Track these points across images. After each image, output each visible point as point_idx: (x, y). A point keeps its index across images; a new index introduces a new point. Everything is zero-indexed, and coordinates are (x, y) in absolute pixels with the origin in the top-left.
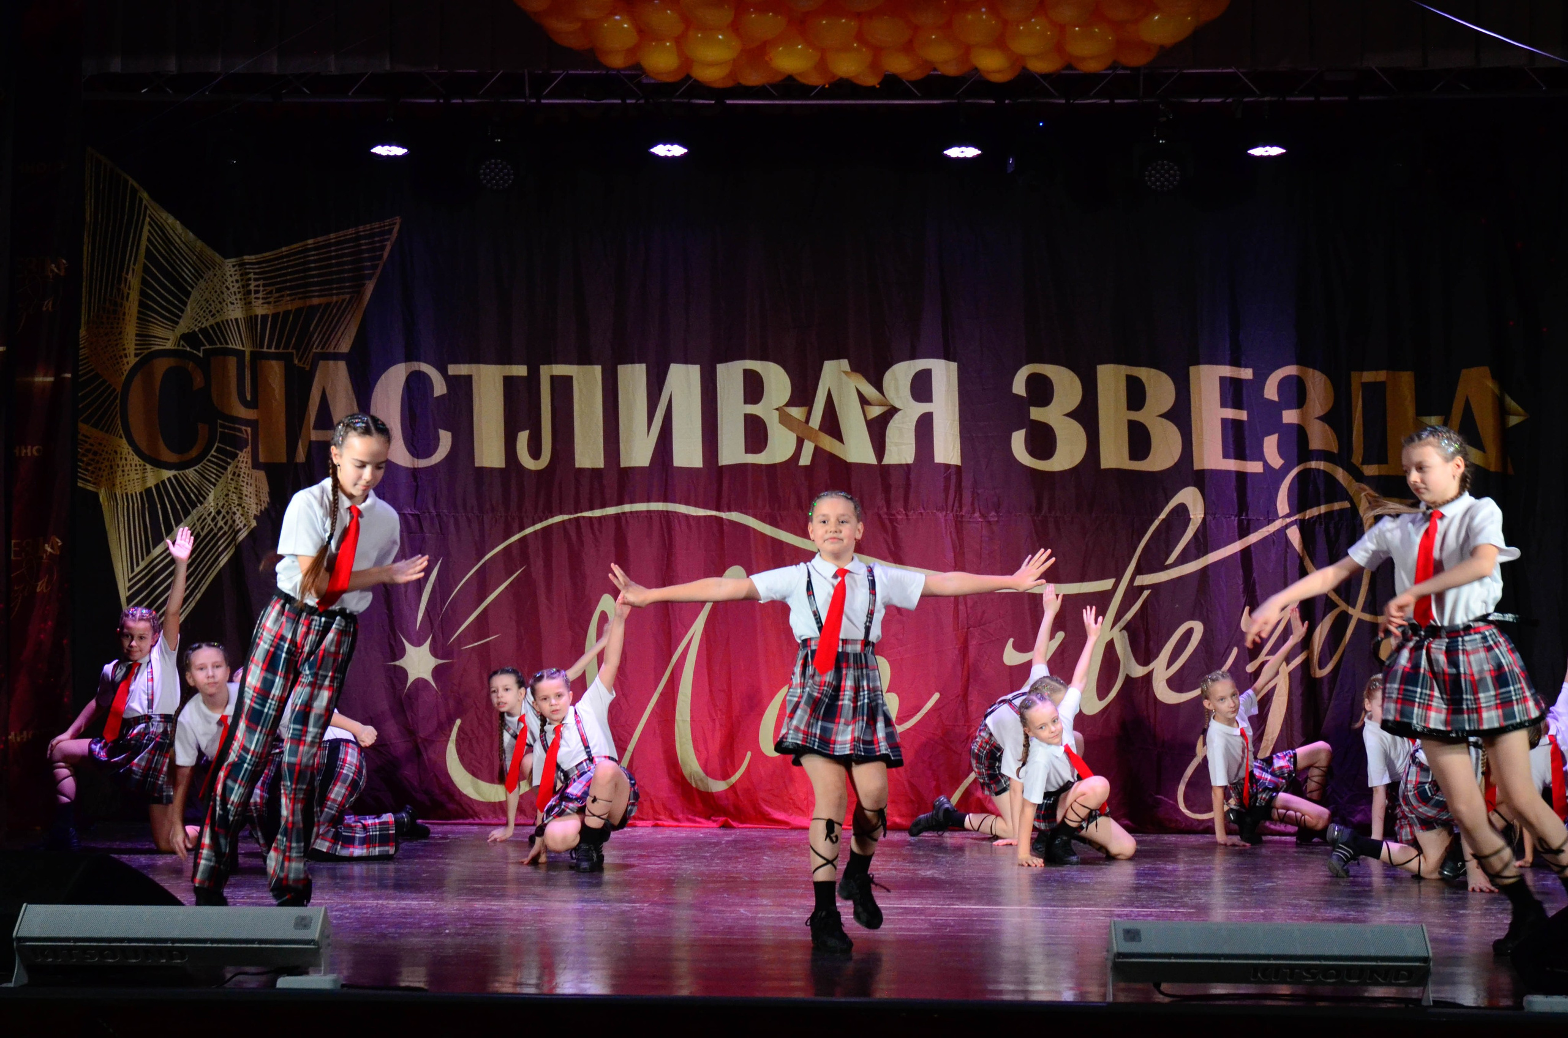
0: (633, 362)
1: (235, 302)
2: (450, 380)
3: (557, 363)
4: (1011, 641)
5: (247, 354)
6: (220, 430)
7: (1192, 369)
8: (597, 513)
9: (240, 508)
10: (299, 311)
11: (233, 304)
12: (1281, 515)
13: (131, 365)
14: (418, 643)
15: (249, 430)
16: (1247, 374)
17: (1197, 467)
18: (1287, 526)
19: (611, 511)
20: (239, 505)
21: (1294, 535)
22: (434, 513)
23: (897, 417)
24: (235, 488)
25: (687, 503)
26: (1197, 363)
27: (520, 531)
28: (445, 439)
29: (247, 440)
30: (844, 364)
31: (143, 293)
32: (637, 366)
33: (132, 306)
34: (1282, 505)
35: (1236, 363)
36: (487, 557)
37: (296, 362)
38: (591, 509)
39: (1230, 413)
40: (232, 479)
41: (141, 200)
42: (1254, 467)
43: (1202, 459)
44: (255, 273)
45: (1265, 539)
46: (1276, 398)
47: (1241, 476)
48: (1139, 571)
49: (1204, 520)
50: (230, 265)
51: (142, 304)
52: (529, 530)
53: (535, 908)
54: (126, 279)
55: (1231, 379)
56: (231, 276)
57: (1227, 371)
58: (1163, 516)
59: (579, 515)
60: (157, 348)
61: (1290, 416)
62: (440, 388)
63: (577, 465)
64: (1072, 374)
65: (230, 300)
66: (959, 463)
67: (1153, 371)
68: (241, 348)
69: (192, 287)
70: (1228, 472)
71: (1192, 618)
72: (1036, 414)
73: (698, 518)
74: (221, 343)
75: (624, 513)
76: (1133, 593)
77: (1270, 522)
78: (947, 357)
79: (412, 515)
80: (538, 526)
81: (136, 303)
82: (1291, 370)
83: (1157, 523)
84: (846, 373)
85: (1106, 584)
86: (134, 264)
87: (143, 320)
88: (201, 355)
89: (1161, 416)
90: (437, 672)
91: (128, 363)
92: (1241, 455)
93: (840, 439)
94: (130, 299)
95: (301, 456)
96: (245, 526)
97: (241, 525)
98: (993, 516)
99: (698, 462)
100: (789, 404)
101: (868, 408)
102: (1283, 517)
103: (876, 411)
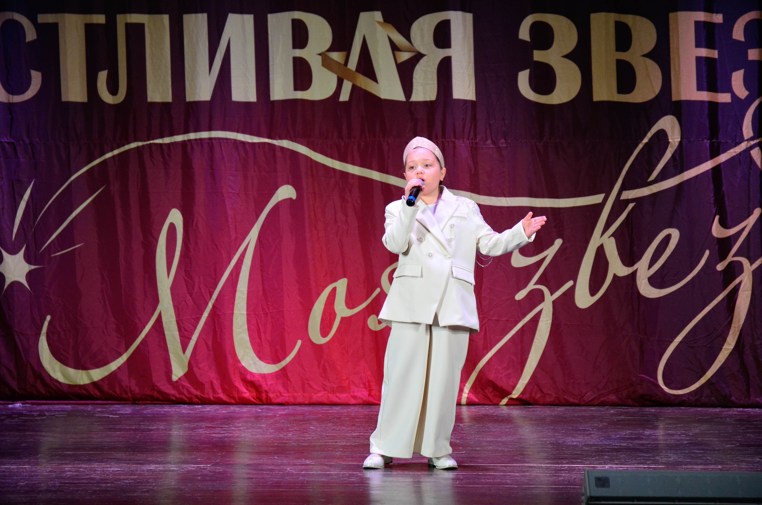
0: (196, 12)
2: (39, 27)
3: (131, 12)
7: (671, 15)
8: (167, 140)
12: (746, 138)
14: (13, 252)
16: (718, 18)
17: (674, 98)
18: (752, 147)
19: (179, 138)
21: (757, 155)
22: (27, 141)
23: (422, 61)
25: (244, 132)
26: (676, 9)
27: (100, 156)
28: (36, 78)
30: (378, 16)
32: (200, 15)
34: (747, 130)
35: (709, 9)
36: (73, 178)
38: (162, 137)
39: (703, 52)
42: (724, 98)
43: (679, 93)
45: (733, 158)
46: (742, 39)
47: (713, 106)
48: (624, 187)
49: (681, 143)
52: (109, 155)
53: (116, 469)
55: (705, 23)
57: (701, 16)
58: (645, 140)
59: (151, 142)
61: (754, 54)
62: (31, 35)
63: (149, 100)
64: (569, 22)
66: (474, 99)
67: (638, 18)
70: (702, 102)
71: (670, 226)
72: (538, 56)
73: (253, 144)
75: (190, 141)
76: (620, 206)
77: (737, 144)
78: (464, 9)
79: (8, 143)
80: (116, 152)
82: (754, 15)
83: (641, 146)
84: (379, 22)
85: (597, 199)
89: (644, 56)
90: (30, 275)
92: (713, 88)
93: (374, 78)
98: (502, 143)
99: (252, 97)
100: (331, 49)
101: (398, 53)
102: (747, 140)
103: (404, 56)
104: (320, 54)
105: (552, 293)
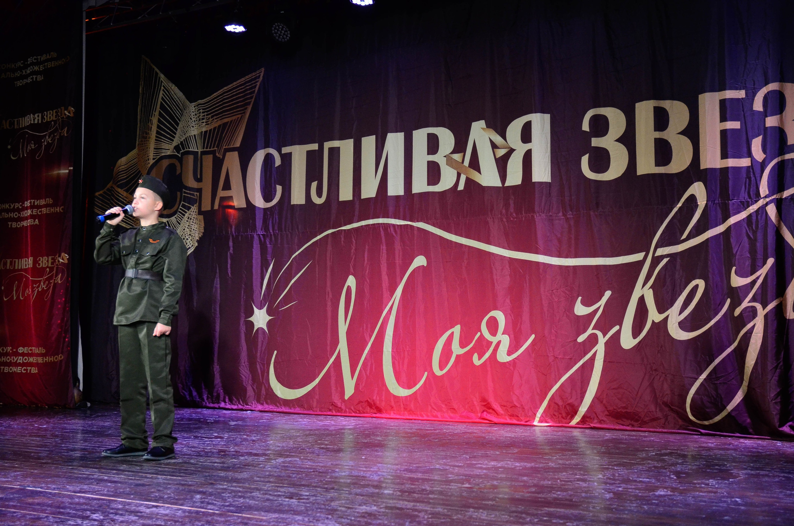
1: (194, 126)
3: (333, 140)
4: (580, 298)
5: (199, 153)
6: (183, 194)
7: (700, 97)
8: (348, 227)
9: (190, 236)
10: (219, 126)
11: (193, 127)
12: (762, 196)
13: (151, 164)
14: (260, 308)
15: (198, 194)
16: (741, 94)
17: (702, 167)
18: (767, 204)
19: (355, 225)
20: (190, 235)
21: (772, 210)
22: (272, 233)
23: (513, 155)
24: (189, 226)
25: (395, 218)
26: (704, 92)
27: (310, 240)
28: (279, 190)
29: (197, 200)
30: (484, 124)
31: (158, 127)
32: (371, 137)
33: (153, 134)
34: (764, 189)
36: (293, 257)
37: (217, 154)
38: (346, 225)
39: (727, 125)
40: (187, 221)
41: (160, 78)
43: (706, 162)
44: (203, 109)
45: (751, 215)
46: (761, 109)
48: (660, 245)
49: (706, 205)
50: (193, 106)
51: (158, 133)
52: (315, 239)
54: (151, 120)
56: (193, 112)
57: (725, 94)
59: (339, 229)
60: (163, 154)
61: (771, 121)
63: (340, 200)
64: (620, 112)
65: (192, 125)
66: (550, 181)
67: (674, 102)
68: (197, 150)
69: (180, 121)
71: (697, 278)
72: (596, 142)
73: (401, 226)
74: (187, 149)
75: (362, 226)
76: (656, 260)
77: (754, 202)
78: (544, 111)
79: (262, 235)
81: (155, 132)
82: (773, 86)
83: (675, 210)
84: (483, 129)
85: (638, 257)
86: (155, 112)
87: (158, 140)
88: (180, 156)
89: (679, 133)
90: (269, 324)
91: (149, 163)
92: (736, 155)
93: (480, 171)
94: (152, 129)
95: (216, 207)
96: (192, 246)
97: (190, 246)
98: (570, 215)
99: (401, 192)
100: (453, 153)
101: (496, 150)
102: (763, 198)
103: (501, 153)
104: (445, 156)
105: (604, 336)
